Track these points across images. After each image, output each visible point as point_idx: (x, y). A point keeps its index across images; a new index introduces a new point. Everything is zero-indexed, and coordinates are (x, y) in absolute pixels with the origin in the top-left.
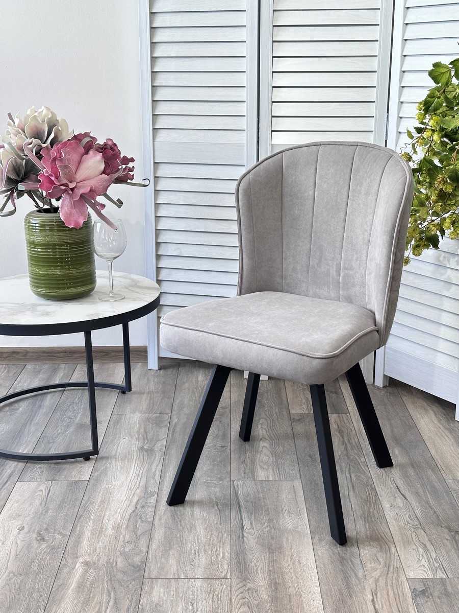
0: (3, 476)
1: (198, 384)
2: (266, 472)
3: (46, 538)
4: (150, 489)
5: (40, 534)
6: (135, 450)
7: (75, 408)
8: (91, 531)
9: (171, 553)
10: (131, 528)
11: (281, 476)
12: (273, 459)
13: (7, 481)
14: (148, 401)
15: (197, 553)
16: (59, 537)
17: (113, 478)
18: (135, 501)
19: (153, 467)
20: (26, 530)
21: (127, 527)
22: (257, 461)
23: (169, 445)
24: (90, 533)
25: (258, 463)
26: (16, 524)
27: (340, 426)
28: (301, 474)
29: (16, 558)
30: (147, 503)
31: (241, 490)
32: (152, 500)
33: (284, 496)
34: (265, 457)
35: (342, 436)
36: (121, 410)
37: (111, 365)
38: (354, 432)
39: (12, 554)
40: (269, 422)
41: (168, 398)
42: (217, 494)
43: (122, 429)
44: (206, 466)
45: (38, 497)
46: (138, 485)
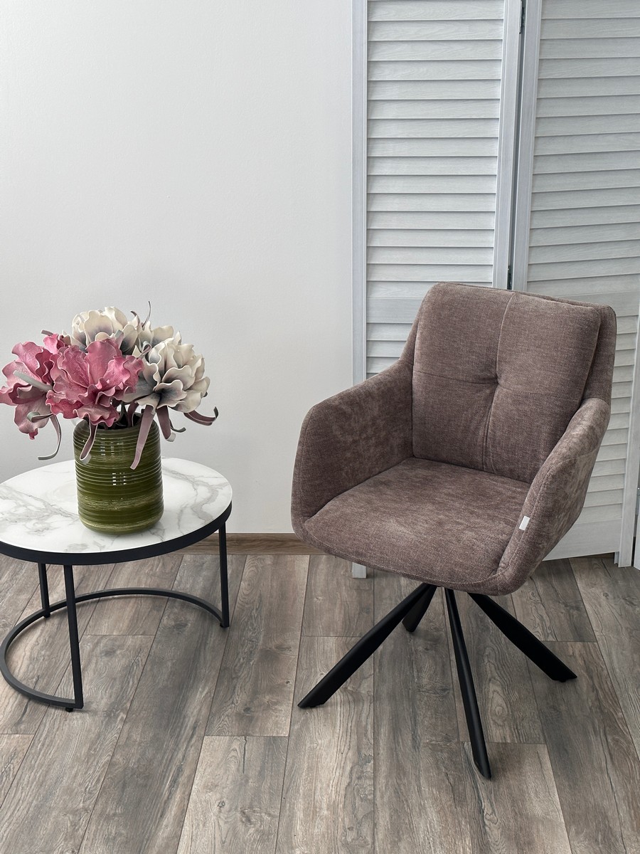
0: (186, 726)
1: (400, 590)
2: (501, 731)
3: (253, 820)
4: (363, 752)
5: (244, 813)
7: (255, 625)
8: (304, 810)
9: (402, 845)
10: (349, 808)
11: (521, 737)
12: (508, 711)
13: (193, 735)
14: (342, 616)
15: (433, 848)
16: (266, 817)
17: (317, 734)
18: (348, 768)
19: (363, 719)
20: (227, 806)
21: (344, 807)
22: (489, 714)
23: (378, 685)
24: (302, 814)
25: (490, 717)
26: (214, 797)
27: (587, 661)
28: (546, 734)
29: (223, 846)
30: (362, 772)
32: (369, 768)
33: (528, 768)
34: (498, 708)
35: (591, 678)
36: (311, 630)
37: (289, 558)
38: (605, 672)
39: (216, 841)
40: (497, 652)
41: (367, 613)
42: (446, 762)
43: (317, 660)
44: (427, 719)
45: (233, 759)
46: (348, 744)
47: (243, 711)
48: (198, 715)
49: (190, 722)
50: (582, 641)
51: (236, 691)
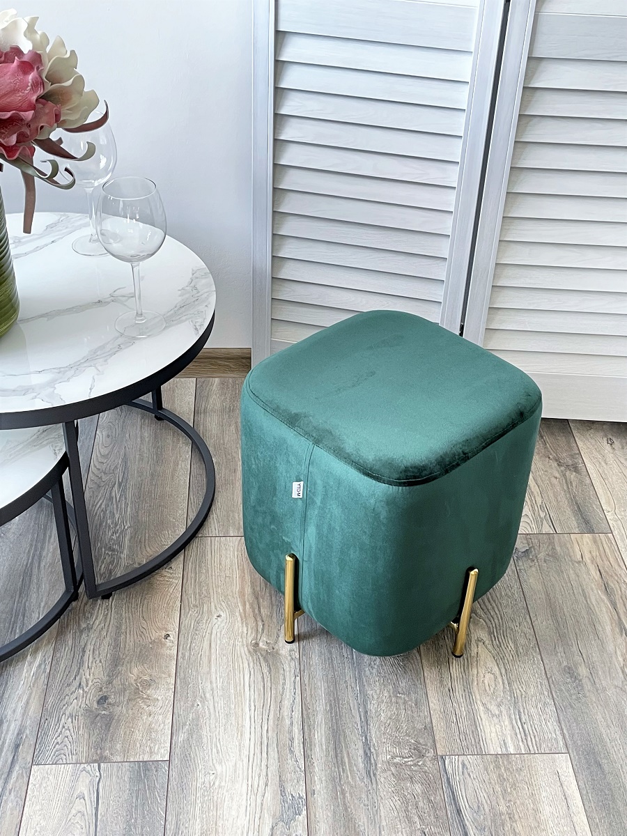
0: (4, 742)
2: (498, 727)
4: (289, 789)
6: (243, 651)
11: (529, 739)
12: (503, 683)
13: (13, 762)
17: (214, 750)
18: (267, 831)
19: (286, 712)
22: (475, 688)
25: (478, 697)
27: (603, 573)
28: (565, 731)
31: (463, 790)
32: (300, 827)
33: (547, 808)
34: (488, 676)
42: (421, 804)
43: (210, 585)
44: (383, 706)
45: (77, 819)
46: (265, 774)
47: (95, 705)
48: (23, 715)
49: (10, 732)
50: (591, 531)
51: (86, 658)
